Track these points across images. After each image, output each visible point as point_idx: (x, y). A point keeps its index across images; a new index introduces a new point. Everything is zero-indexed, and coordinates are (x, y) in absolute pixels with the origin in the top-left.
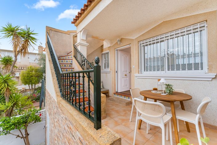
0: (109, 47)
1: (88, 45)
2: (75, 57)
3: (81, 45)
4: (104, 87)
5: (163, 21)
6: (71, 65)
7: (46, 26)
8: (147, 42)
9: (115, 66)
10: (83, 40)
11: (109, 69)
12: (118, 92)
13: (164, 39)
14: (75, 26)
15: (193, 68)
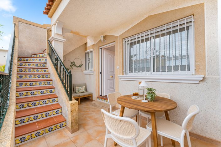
0: (93, 45)
1: (65, 41)
2: (50, 55)
3: (55, 40)
4: (88, 90)
5: (148, 16)
6: (45, 64)
7: (14, 17)
8: (132, 40)
9: (99, 67)
10: (59, 35)
11: (93, 70)
12: (103, 95)
13: (149, 36)
14: (48, 17)
15: (179, 69)
